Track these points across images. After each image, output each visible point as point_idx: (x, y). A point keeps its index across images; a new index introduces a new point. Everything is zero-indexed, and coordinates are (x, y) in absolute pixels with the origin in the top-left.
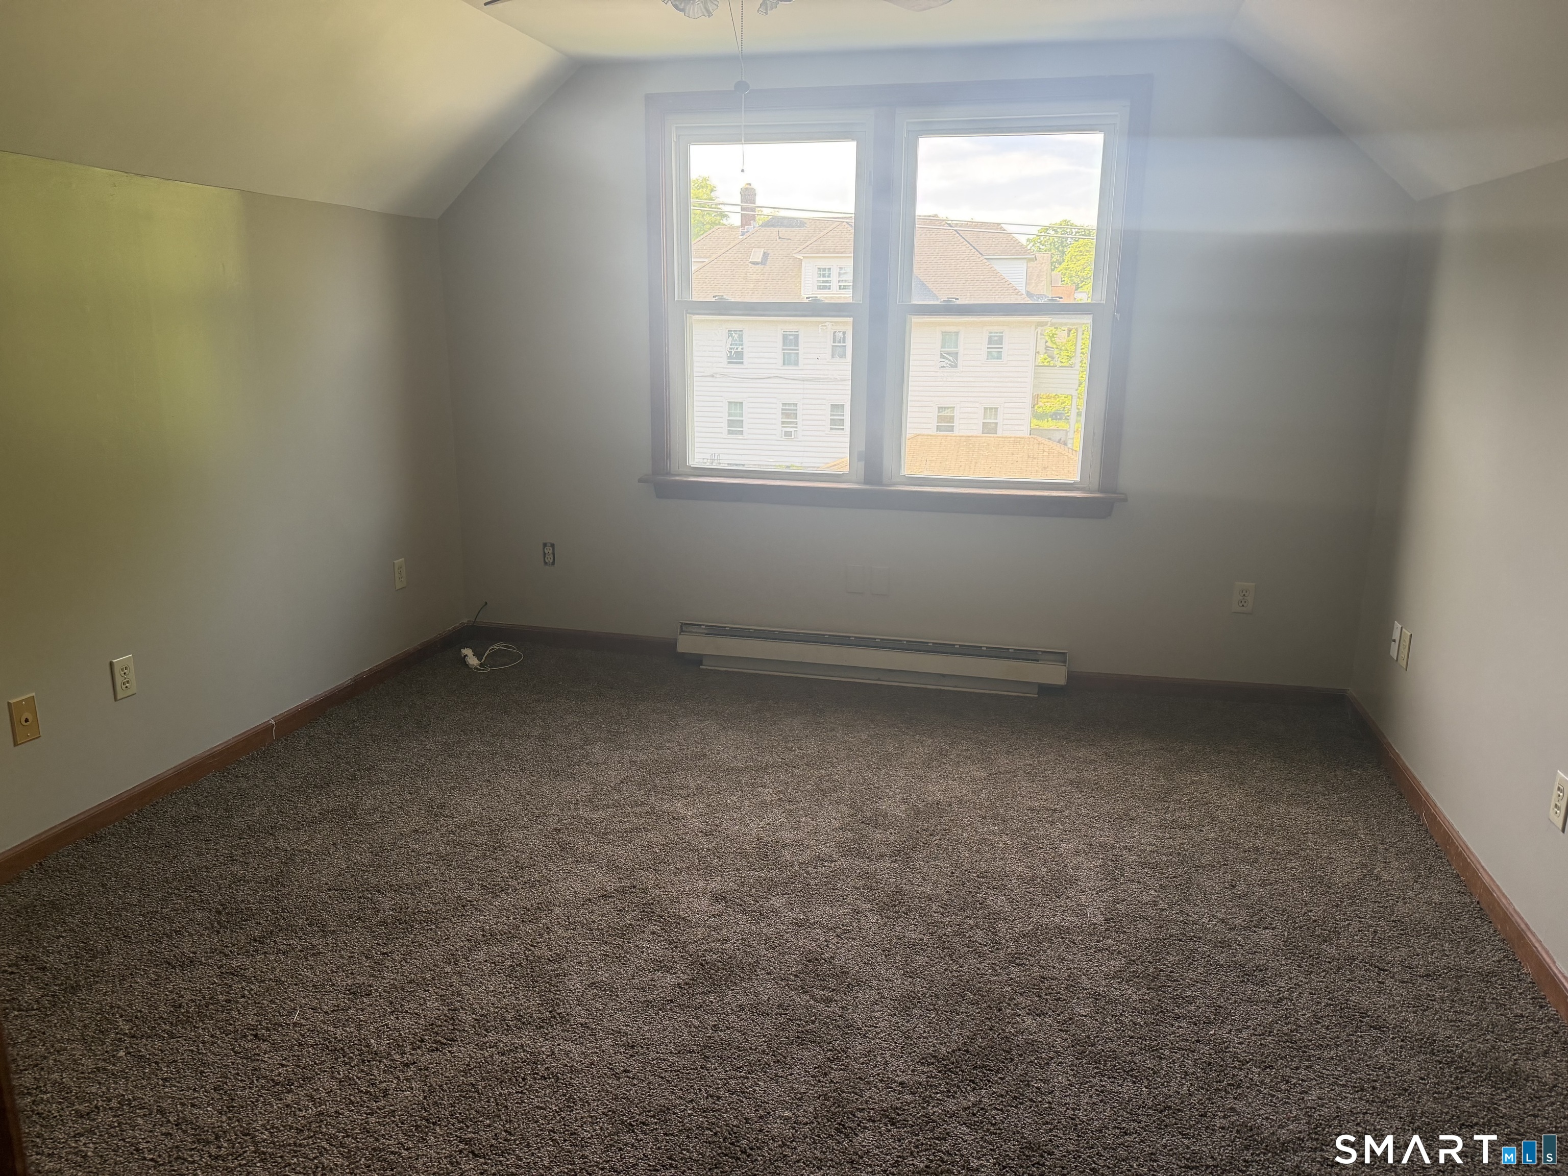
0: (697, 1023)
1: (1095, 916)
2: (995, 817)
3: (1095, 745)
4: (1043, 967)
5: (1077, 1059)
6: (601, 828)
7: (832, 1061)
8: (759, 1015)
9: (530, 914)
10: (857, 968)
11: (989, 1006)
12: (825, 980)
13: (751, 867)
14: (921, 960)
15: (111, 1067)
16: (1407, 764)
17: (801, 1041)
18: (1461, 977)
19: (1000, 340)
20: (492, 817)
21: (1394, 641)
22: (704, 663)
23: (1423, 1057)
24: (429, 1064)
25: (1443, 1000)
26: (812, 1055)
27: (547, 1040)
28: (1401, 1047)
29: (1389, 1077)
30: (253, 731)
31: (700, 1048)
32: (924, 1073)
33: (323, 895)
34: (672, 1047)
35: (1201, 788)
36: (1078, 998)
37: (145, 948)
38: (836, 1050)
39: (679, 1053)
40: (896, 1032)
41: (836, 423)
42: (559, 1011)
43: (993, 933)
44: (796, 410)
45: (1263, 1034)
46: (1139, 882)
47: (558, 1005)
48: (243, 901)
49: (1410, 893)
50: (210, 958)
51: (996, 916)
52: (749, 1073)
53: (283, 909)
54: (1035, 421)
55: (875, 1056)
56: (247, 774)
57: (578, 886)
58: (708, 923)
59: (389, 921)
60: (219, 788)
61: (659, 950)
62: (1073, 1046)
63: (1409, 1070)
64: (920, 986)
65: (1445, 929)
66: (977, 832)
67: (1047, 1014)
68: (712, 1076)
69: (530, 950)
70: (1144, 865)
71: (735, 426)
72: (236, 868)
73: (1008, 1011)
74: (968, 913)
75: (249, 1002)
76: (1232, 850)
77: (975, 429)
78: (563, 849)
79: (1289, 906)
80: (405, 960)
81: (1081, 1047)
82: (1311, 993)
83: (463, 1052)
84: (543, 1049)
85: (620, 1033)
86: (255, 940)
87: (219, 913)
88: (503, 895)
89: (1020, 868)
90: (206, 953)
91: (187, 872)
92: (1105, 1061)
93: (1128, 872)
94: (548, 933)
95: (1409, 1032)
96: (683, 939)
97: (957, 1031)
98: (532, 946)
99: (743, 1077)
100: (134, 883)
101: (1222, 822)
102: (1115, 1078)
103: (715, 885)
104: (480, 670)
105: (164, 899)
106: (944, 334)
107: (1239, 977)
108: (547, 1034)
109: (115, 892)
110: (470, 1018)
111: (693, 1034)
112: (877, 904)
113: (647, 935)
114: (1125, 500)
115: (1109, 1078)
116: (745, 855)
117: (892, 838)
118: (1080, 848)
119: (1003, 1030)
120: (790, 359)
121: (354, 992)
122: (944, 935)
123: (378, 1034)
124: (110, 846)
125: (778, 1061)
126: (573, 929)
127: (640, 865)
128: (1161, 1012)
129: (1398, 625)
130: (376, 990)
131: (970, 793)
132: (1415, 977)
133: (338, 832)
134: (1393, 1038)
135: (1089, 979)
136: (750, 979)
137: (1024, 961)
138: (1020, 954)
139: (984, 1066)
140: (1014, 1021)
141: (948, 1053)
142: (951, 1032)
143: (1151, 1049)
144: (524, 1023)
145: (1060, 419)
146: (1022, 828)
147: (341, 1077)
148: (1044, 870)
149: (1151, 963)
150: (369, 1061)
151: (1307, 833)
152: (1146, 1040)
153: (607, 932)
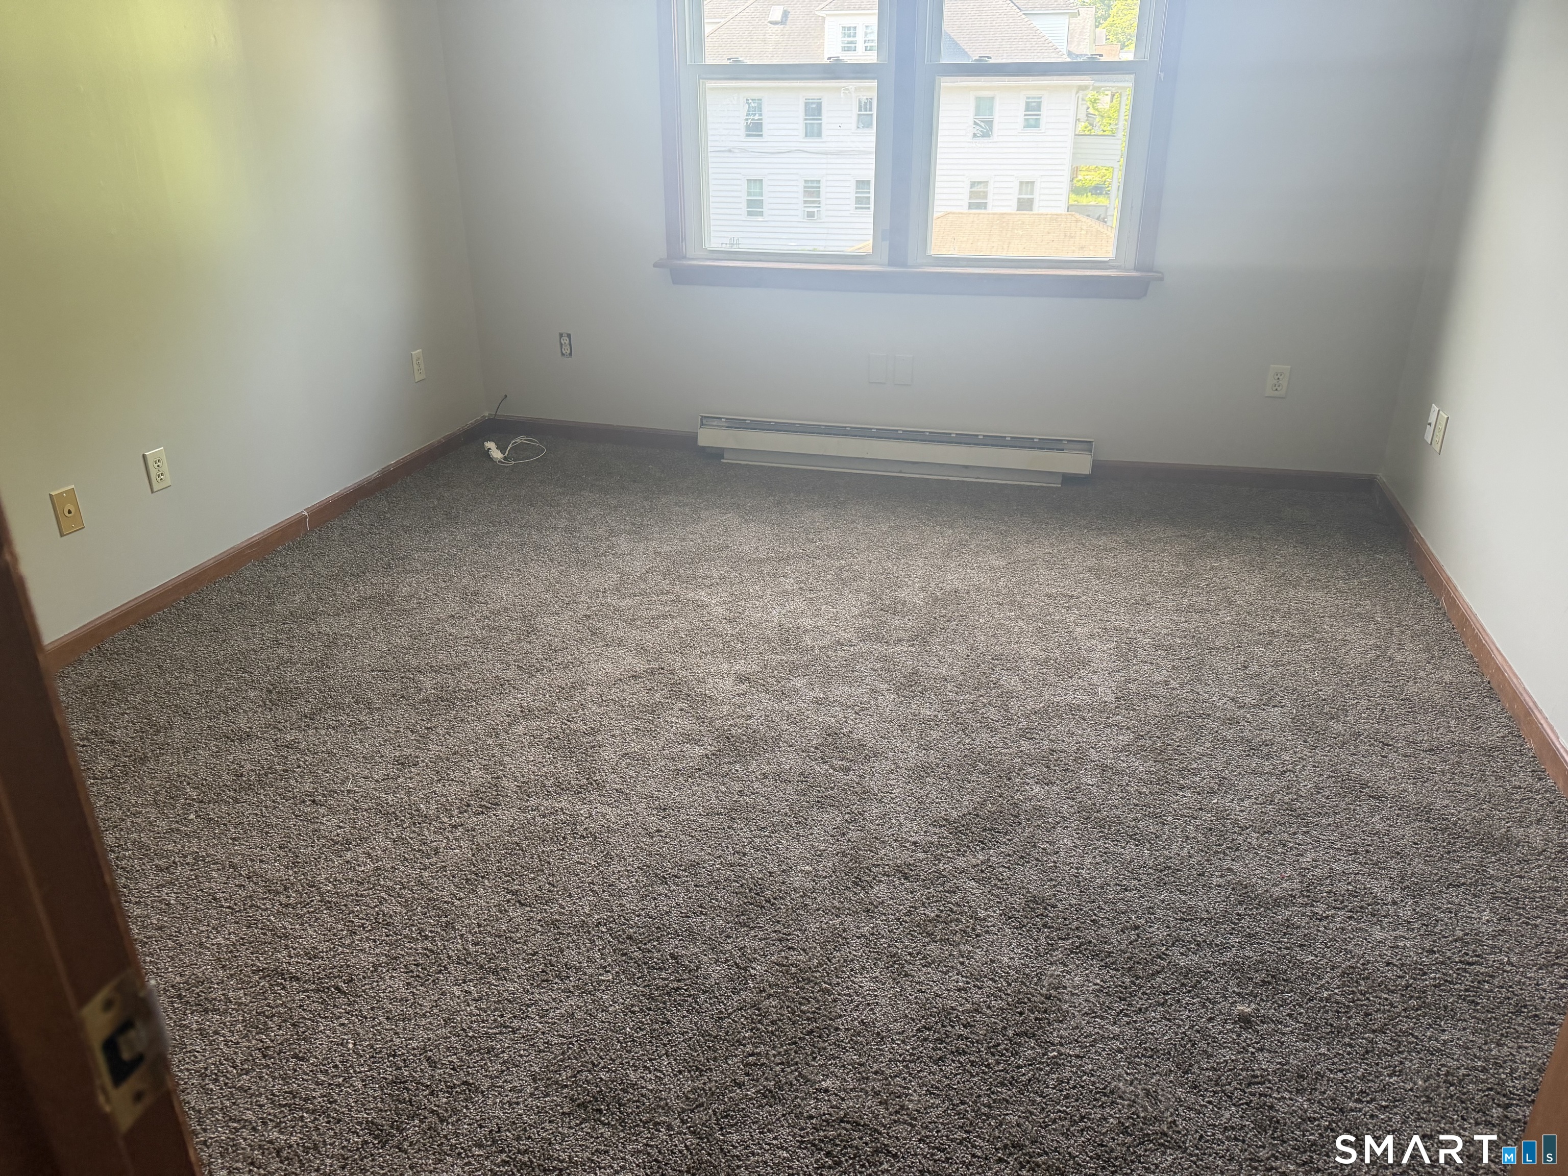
0: (724, 789)
1: (1106, 694)
2: (1012, 603)
3: (1116, 533)
4: (1053, 741)
5: (1082, 823)
6: (629, 614)
7: (849, 823)
8: (781, 782)
9: (566, 693)
10: (874, 742)
11: (999, 776)
12: (843, 751)
13: (773, 651)
14: (935, 734)
15: (183, 828)
16: (1431, 548)
17: (821, 805)
18: (1463, 752)
19: (1038, 107)
20: (524, 603)
21: (1430, 424)
22: (725, 456)
23: (1418, 824)
24: (476, 825)
25: (1443, 772)
26: (831, 818)
27: (585, 804)
28: (1398, 815)
29: (1383, 842)
30: (287, 522)
31: (727, 811)
32: (935, 834)
33: (367, 675)
34: (701, 810)
35: (1221, 574)
36: (1086, 769)
37: (204, 724)
38: (853, 813)
39: (708, 815)
40: (910, 798)
41: (861, 202)
42: (595, 778)
43: (1005, 710)
44: (819, 187)
45: (1264, 803)
46: (1151, 663)
47: (595, 773)
48: (291, 681)
49: (1422, 673)
50: (266, 732)
51: (1010, 694)
52: (773, 833)
53: (329, 688)
54: (1073, 196)
55: (890, 818)
56: (285, 563)
57: (609, 667)
58: (733, 701)
59: (431, 699)
60: (259, 577)
61: (687, 724)
62: (1079, 812)
63: (1404, 836)
64: (933, 757)
65: (1453, 707)
66: (993, 618)
67: (1055, 783)
68: (738, 835)
69: (566, 724)
70: (1157, 647)
71: (755, 207)
72: (281, 651)
73: (1017, 780)
74: (983, 691)
75: (305, 771)
76: (1247, 632)
77: (1010, 206)
78: (593, 634)
79: (1300, 686)
80: (449, 734)
81: (1087, 814)
82: (1314, 766)
83: (507, 815)
84: (582, 812)
85: (652, 797)
86: (306, 717)
87: (271, 692)
88: (538, 674)
89: (1035, 651)
90: (262, 728)
91: (236, 654)
92: (1110, 826)
93: (1141, 654)
94: (583, 710)
95: (1407, 802)
96: (710, 715)
97: (968, 797)
98: (568, 720)
99: (767, 836)
100: (187, 665)
101: (1239, 606)
102: (1118, 841)
103: (740, 667)
104: (504, 463)
105: (218, 679)
106: (978, 99)
107: (1245, 751)
108: (585, 799)
109: (171, 673)
110: (513, 785)
111: (720, 798)
112: (894, 684)
113: (676, 712)
114: (1162, 279)
115: (1113, 841)
116: (769, 641)
117: (910, 623)
118: (1095, 631)
119: (1011, 797)
120: (813, 131)
121: (402, 763)
122: (958, 712)
123: (427, 799)
124: (162, 631)
125: (800, 822)
126: (606, 706)
127: (667, 649)
128: (1167, 782)
129: (1435, 408)
130: (423, 761)
131: (988, 581)
132: (1418, 752)
133: (377, 617)
134: (1391, 807)
135: (1097, 752)
136: (773, 750)
137: (1035, 735)
138: (1030, 729)
139: (993, 829)
140: (1023, 789)
141: (959, 816)
142: (962, 798)
143: (1155, 816)
144: (563, 789)
145: (1101, 194)
146: (1038, 613)
147: (395, 837)
148: (1058, 652)
149: (1159, 738)
150: (419, 824)
151: (1323, 617)
152: (1150, 808)
153: (638, 708)
